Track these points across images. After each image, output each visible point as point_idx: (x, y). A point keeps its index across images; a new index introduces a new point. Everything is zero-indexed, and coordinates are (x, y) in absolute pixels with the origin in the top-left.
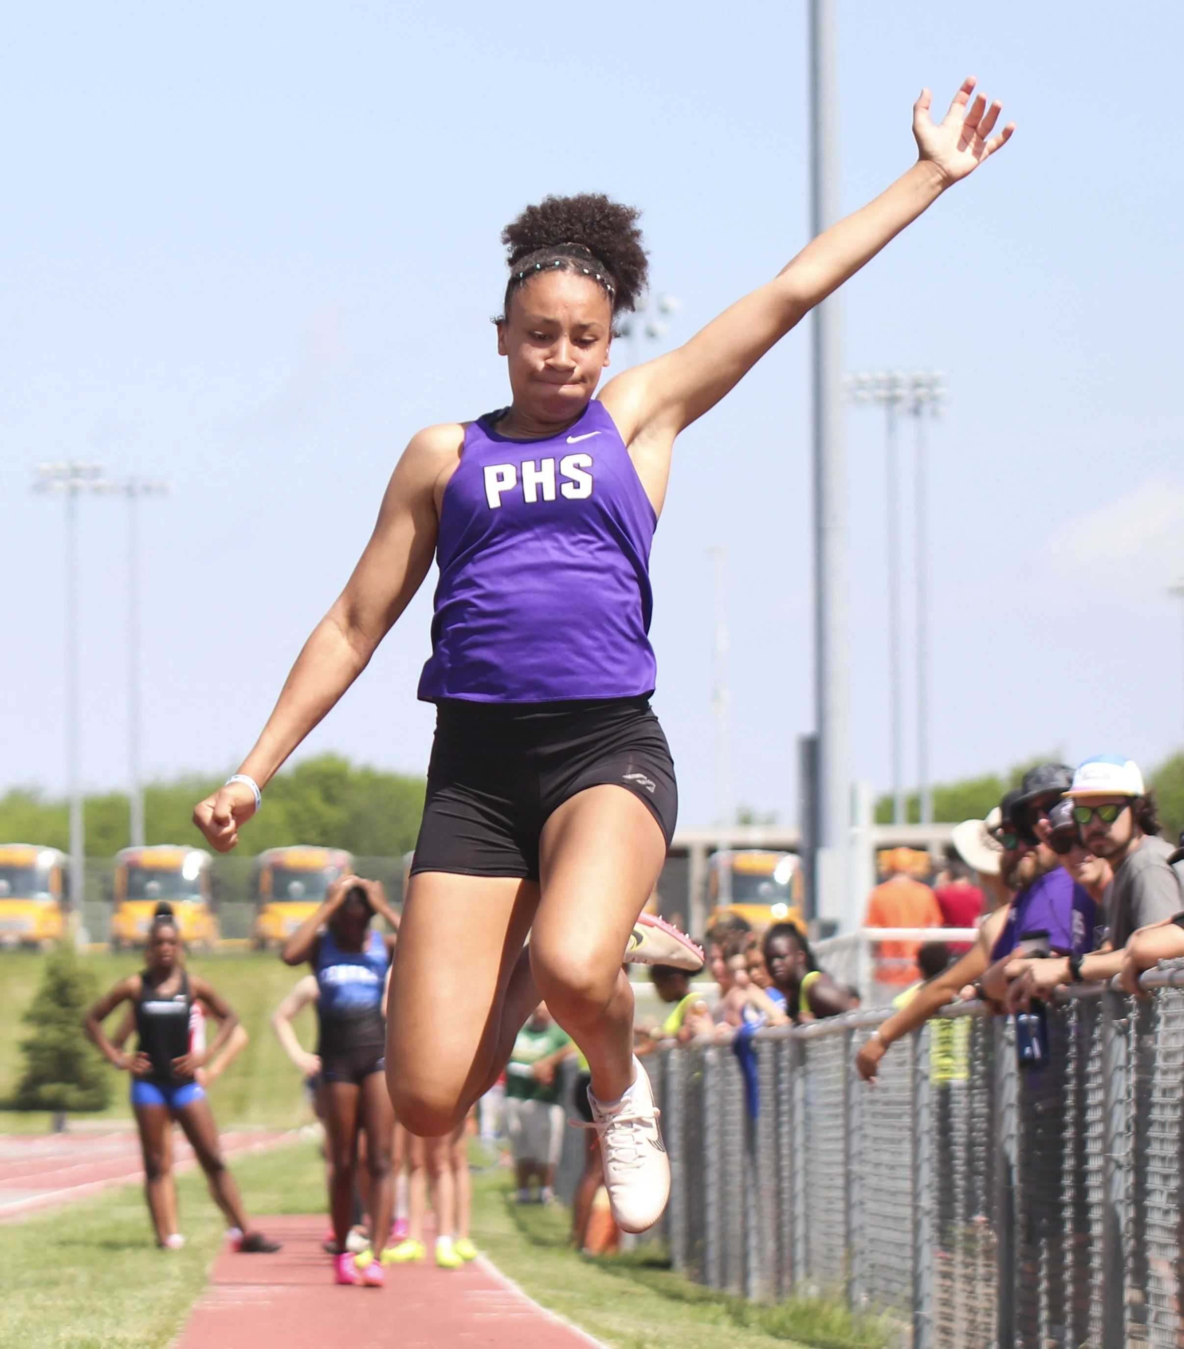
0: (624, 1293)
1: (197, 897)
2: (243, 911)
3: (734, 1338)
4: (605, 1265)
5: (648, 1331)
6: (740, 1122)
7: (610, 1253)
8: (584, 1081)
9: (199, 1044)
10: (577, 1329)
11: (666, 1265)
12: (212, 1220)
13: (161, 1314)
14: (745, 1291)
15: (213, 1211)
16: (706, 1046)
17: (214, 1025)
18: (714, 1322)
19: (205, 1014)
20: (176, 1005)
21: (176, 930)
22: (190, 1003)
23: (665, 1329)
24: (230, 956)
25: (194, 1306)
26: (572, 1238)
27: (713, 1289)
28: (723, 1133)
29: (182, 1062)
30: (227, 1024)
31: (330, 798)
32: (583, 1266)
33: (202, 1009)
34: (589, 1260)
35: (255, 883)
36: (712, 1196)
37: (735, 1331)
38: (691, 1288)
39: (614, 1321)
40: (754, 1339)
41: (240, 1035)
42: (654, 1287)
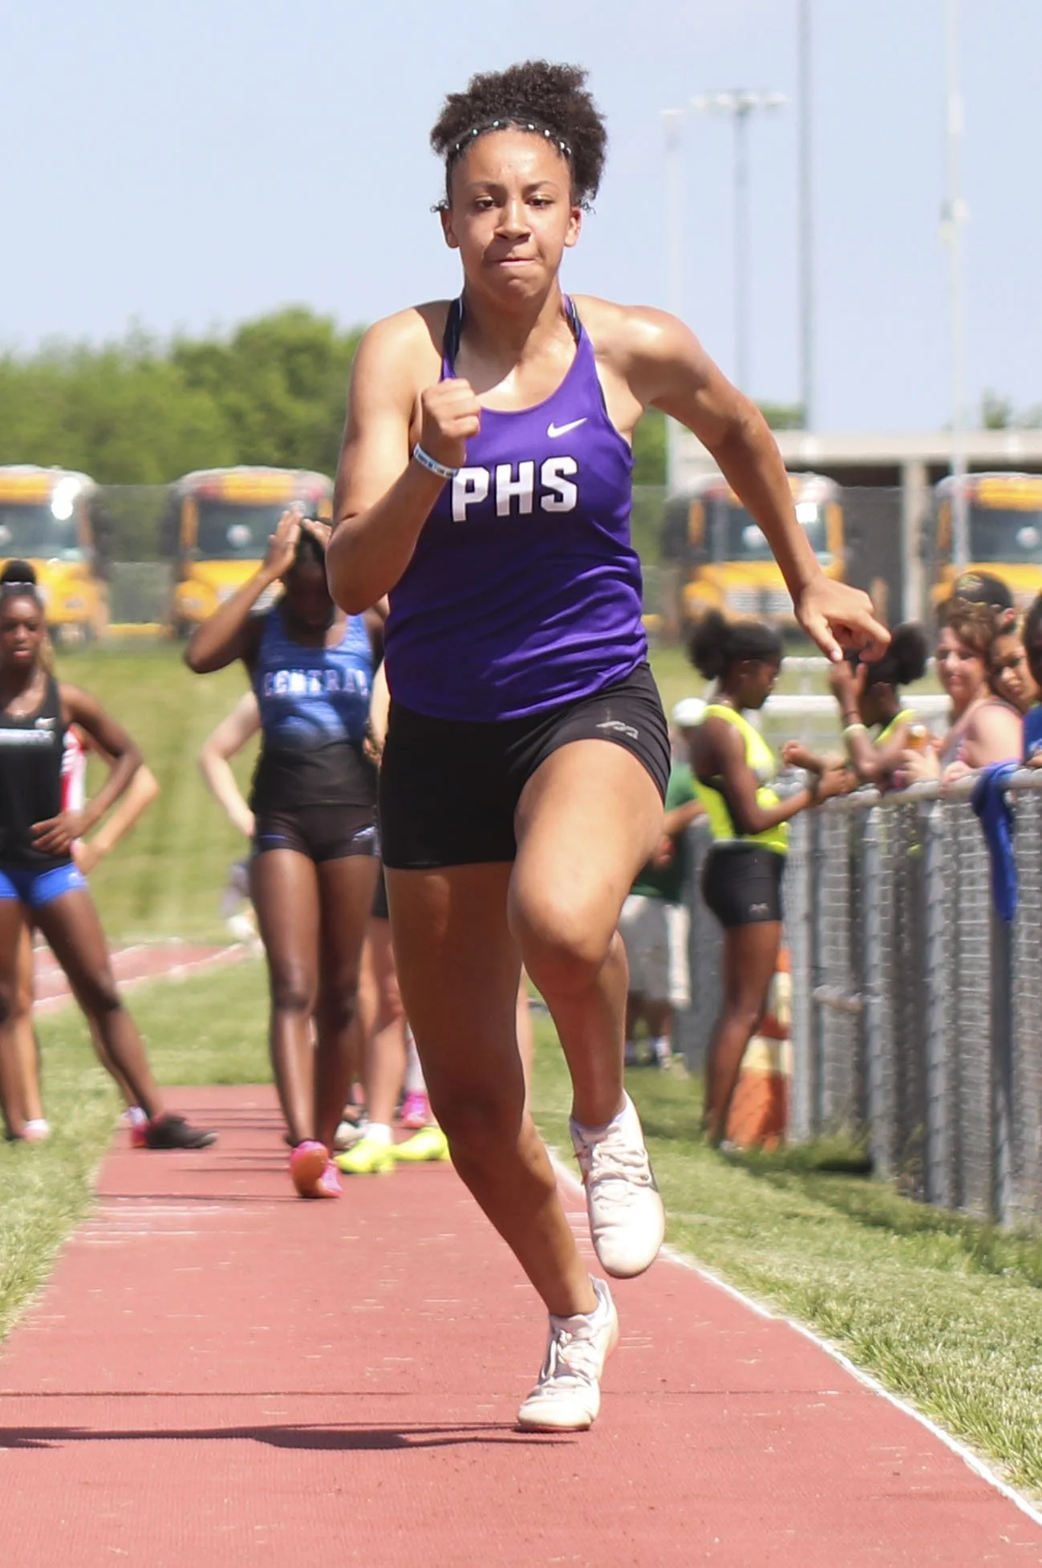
0: (790, 1216)
1: (72, 553)
2: (153, 573)
3: (975, 1292)
4: (756, 1168)
5: (832, 1280)
6: (987, 929)
7: (769, 1148)
8: (722, 858)
9: (76, 799)
10: (713, 1277)
11: (863, 1168)
12: (99, 1094)
13: (11, 1253)
14: (995, 1213)
15: (99, 1077)
16: (930, 800)
17: (102, 766)
18: (943, 1265)
19: (84, 748)
20: (41, 733)
21: (39, 605)
22: (60, 731)
23: (858, 1275)
24: (131, 648)
25: (69, 1239)
26: (705, 1126)
27: (940, 1210)
28: (956, 947)
29: (52, 827)
30: (126, 763)
31: (299, 388)
32: (722, 1171)
33: (79, 740)
34: (733, 1161)
35: (171, 525)
36: (939, 1052)
37: (977, 1280)
38: (906, 1208)
39: (773, 1263)
40: (1009, 1294)
41: (145, 783)
42: (842, 1206)
